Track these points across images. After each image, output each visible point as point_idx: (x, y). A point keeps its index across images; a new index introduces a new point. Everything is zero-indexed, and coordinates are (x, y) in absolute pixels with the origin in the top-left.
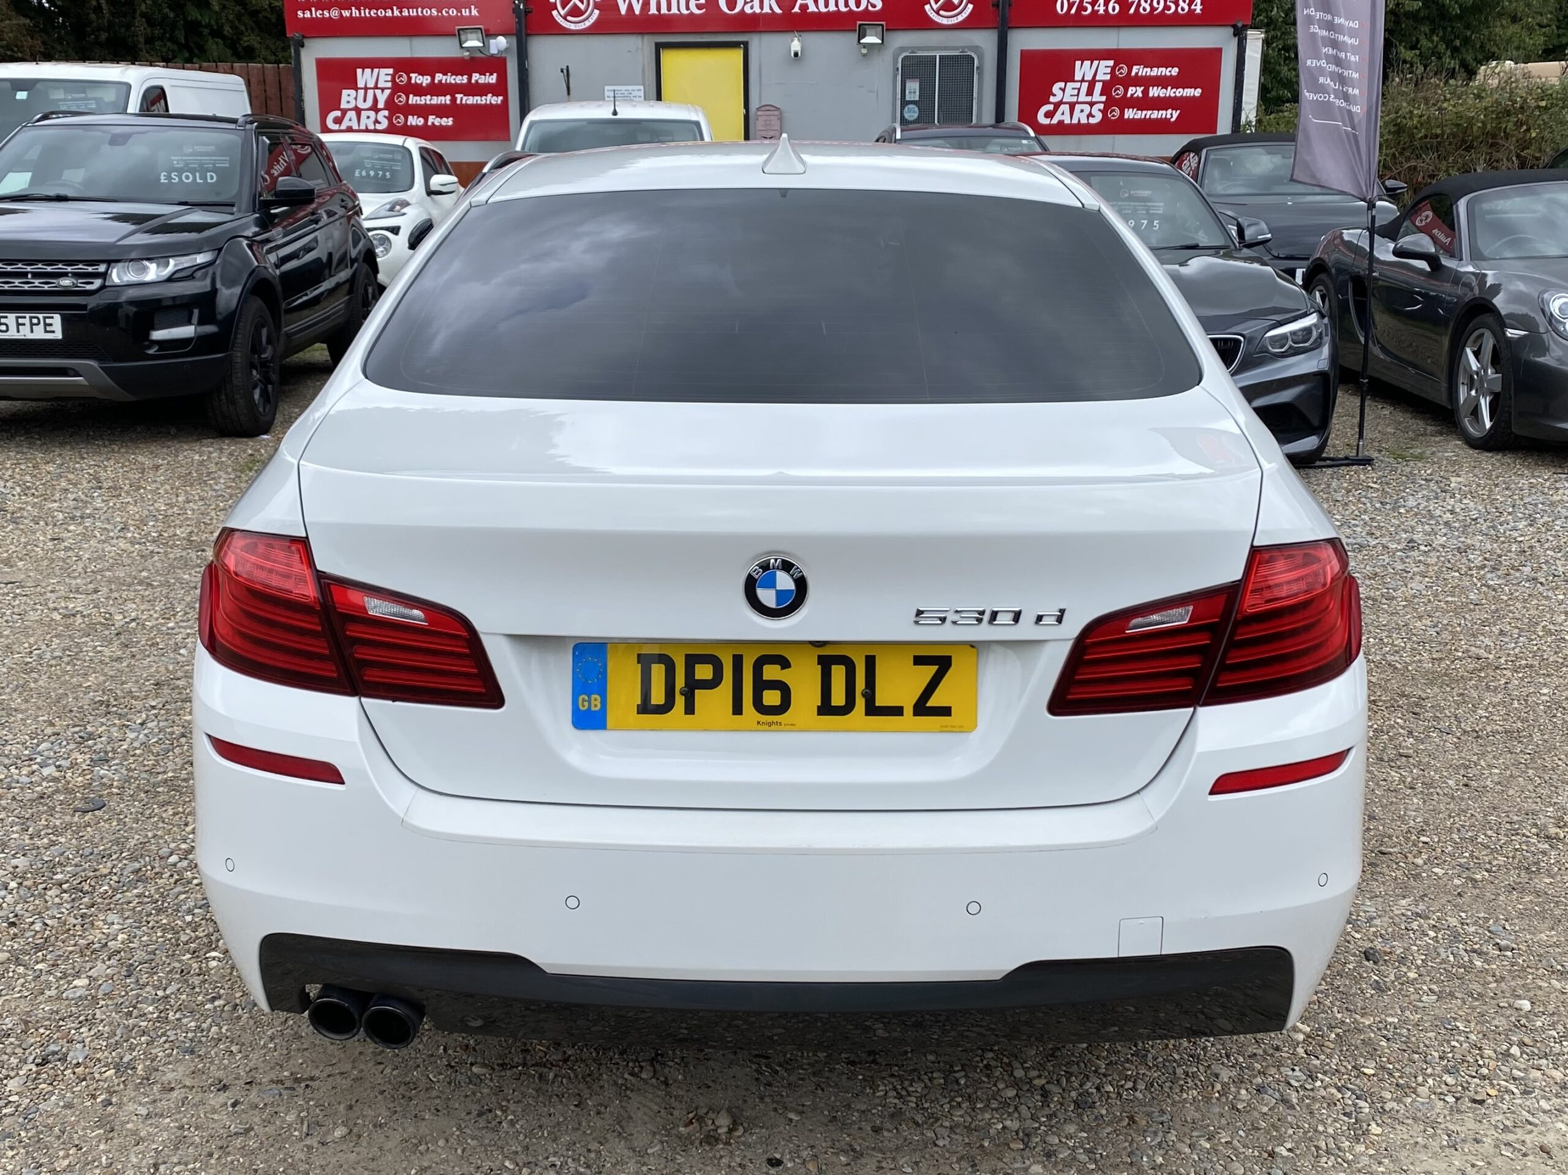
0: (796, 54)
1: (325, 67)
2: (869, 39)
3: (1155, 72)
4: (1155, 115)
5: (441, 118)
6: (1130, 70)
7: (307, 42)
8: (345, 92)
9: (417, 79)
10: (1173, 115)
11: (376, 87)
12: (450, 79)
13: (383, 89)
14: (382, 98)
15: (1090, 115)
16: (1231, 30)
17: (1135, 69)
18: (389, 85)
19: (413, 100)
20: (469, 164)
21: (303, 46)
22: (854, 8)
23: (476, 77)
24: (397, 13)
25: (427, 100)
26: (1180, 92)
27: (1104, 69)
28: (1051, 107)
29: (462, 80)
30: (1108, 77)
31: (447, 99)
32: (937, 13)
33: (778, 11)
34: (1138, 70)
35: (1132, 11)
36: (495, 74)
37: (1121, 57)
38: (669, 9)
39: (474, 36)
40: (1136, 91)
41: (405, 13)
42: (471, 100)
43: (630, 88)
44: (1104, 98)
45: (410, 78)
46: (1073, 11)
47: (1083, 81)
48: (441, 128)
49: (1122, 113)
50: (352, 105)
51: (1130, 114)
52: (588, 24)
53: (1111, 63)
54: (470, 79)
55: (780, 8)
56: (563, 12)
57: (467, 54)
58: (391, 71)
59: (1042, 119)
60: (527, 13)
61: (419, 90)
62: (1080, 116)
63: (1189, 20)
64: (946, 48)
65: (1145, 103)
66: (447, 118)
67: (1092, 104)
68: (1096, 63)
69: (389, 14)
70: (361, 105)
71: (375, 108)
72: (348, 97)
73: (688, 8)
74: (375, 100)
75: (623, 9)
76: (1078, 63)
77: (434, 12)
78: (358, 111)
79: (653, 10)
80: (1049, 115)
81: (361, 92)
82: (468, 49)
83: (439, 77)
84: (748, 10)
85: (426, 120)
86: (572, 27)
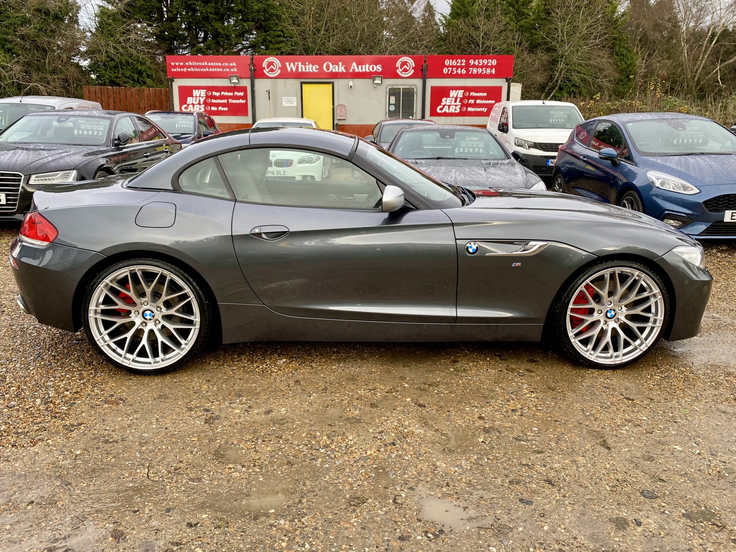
0: (351, 87)
1: (181, 88)
2: (378, 81)
3: (479, 94)
4: (479, 110)
5: (223, 107)
6: (470, 94)
7: (175, 80)
8: (189, 98)
9: (214, 93)
10: (485, 110)
11: (200, 96)
12: (227, 94)
13: (202, 97)
14: (202, 100)
15: (456, 110)
16: (505, 80)
17: (471, 93)
18: (205, 96)
19: (213, 101)
20: (233, 124)
21: (173, 81)
22: (371, 70)
23: (236, 93)
24: (207, 70)
25: (219, 101)
26: (487, 102)
27: (460, 93)
28: (441, 107)
29: (231, 94)
30: (462, 96)
31: (225, 101)
32: (401, 72)
33: (344, 71)
34: (473, 94)
35: (470, 73)
36: (243, 93)
37: (466, 89)
38: (306, 70)
39: (235, 78)
40: (472, 101)
41: (211, 70)
42: (234, 101)
43: (292, 98)
44: (460, 104)
45: (212, 93)
46: (449, 72)
47: (453, 97)
48: (224, 111)
49: (467, 109)
50: (191, 103)
51: (470, 109)
52: (276, 75)
53: (463, 91)
54: (234, 94)
55: (345, 70)
56: (267, 70)
57: (233, 85)
58: (205, 91)
59: (438, 111)
60: (255, 70)
61: (215, 98)
62: (452, 110)
63: (490, 76)
64: (404, 85)
65: (475, 105)
66: (226, 107)
67: (456, 106)
68: (457, 91)
69: (205, 70)
70: (194, 103)
71: (199, 104)
72: (190, 100)
73: (312, 69)
74: (200, 101)
75: (289, 70)
76: (451, 91)
77: (221, 70)
78: (193, 105)
79: (300, 70)
80: (441, 109)
81: (194, 98)
82: (233, 83)
83: (223, 93)
84: (334, 71)
85: (218, 108)
86: (271, 76)
